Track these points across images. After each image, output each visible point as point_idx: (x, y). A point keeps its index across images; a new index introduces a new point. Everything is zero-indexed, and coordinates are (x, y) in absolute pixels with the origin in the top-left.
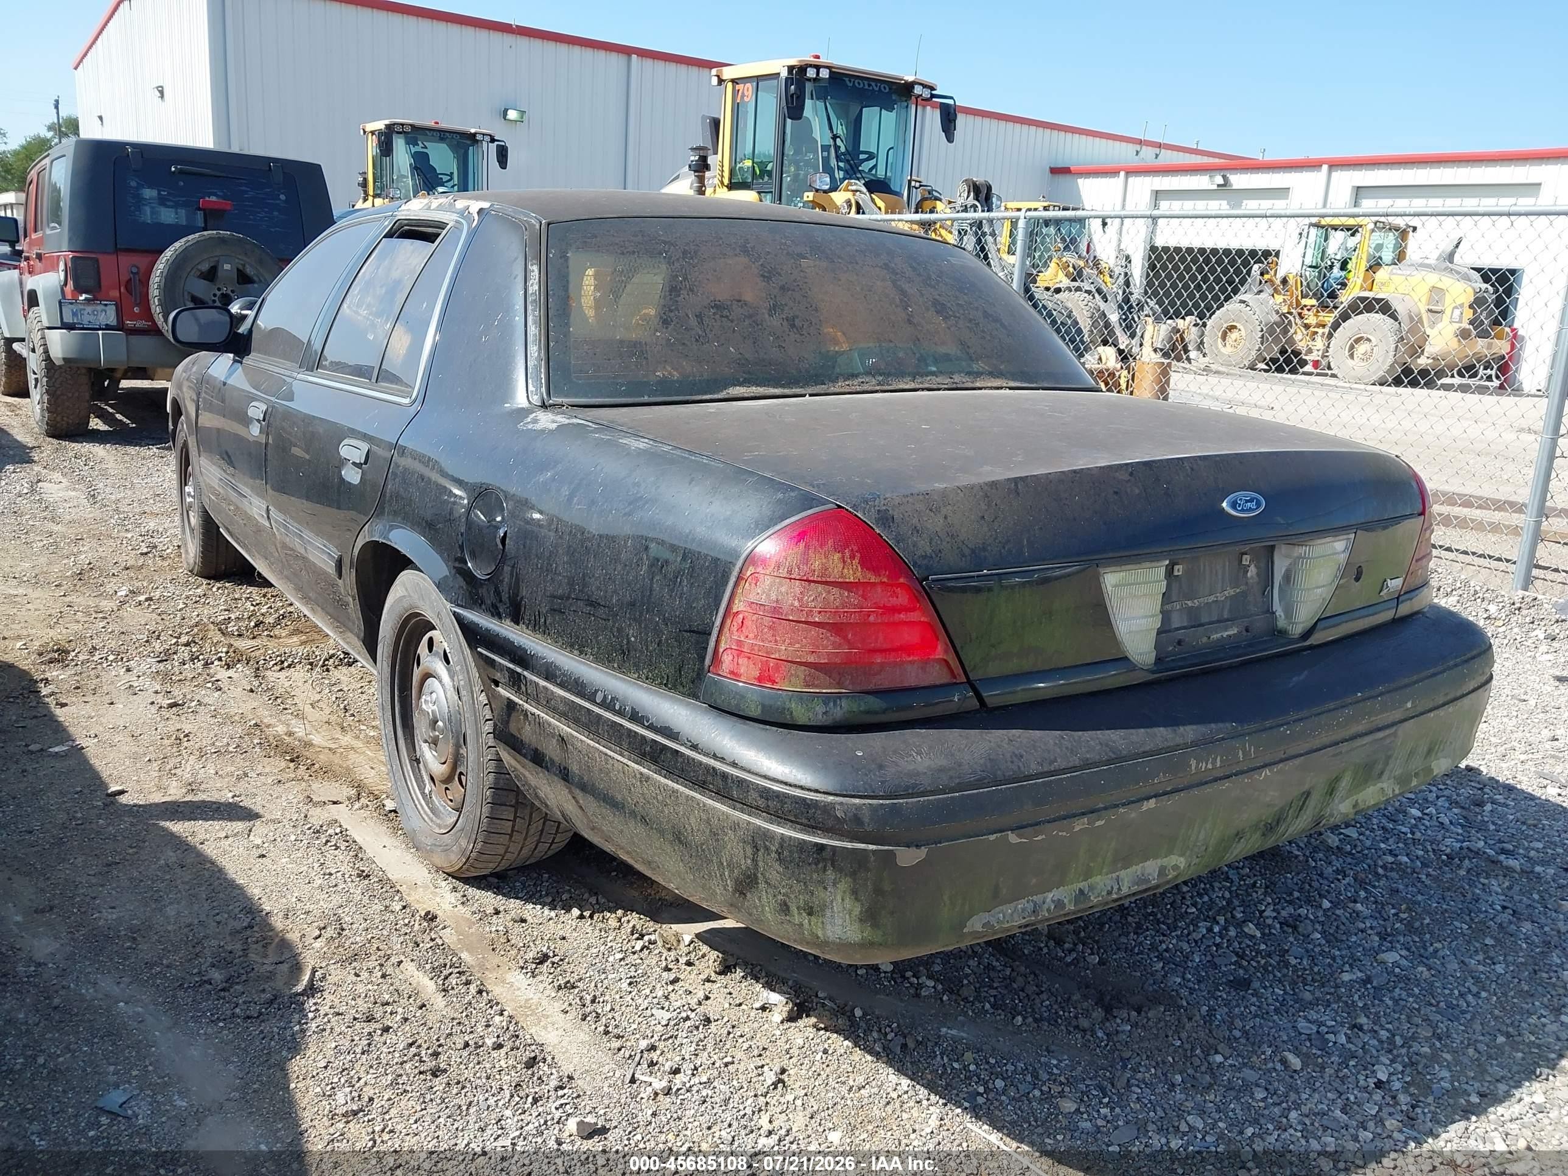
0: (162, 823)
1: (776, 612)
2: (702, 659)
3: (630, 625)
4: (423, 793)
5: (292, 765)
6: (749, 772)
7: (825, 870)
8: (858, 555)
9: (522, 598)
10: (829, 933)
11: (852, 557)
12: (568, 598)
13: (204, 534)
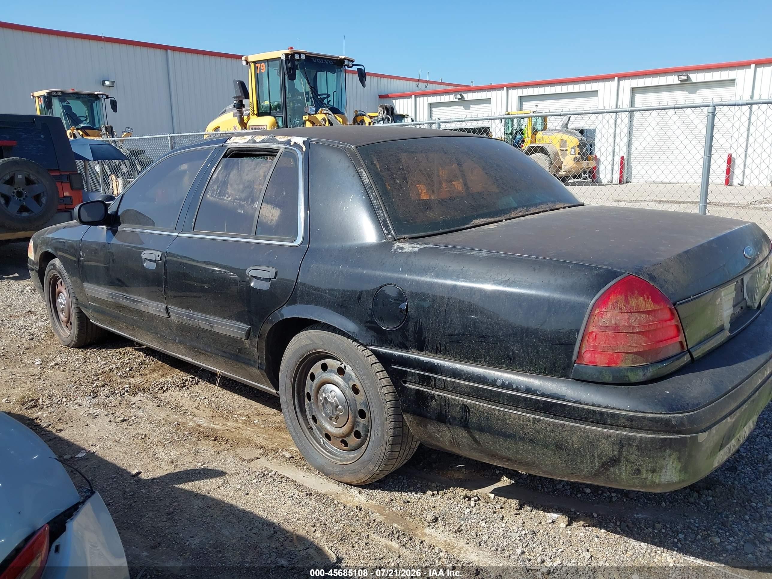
0: (177, 486)
1: (616, 329)
2: (571, 357)
3: (514, 345)
4: (321, 445)
5: (216, 442)
6: (619, 409)
7: (665, 450)
8: (650, 297)
9: (425, 338)
10: (663, 480)
11: (648, 298)
12: (463, 335)
13: (79, 324)
